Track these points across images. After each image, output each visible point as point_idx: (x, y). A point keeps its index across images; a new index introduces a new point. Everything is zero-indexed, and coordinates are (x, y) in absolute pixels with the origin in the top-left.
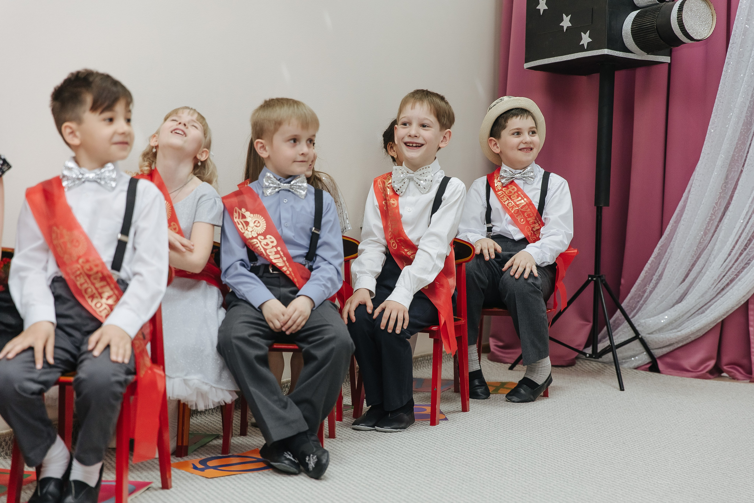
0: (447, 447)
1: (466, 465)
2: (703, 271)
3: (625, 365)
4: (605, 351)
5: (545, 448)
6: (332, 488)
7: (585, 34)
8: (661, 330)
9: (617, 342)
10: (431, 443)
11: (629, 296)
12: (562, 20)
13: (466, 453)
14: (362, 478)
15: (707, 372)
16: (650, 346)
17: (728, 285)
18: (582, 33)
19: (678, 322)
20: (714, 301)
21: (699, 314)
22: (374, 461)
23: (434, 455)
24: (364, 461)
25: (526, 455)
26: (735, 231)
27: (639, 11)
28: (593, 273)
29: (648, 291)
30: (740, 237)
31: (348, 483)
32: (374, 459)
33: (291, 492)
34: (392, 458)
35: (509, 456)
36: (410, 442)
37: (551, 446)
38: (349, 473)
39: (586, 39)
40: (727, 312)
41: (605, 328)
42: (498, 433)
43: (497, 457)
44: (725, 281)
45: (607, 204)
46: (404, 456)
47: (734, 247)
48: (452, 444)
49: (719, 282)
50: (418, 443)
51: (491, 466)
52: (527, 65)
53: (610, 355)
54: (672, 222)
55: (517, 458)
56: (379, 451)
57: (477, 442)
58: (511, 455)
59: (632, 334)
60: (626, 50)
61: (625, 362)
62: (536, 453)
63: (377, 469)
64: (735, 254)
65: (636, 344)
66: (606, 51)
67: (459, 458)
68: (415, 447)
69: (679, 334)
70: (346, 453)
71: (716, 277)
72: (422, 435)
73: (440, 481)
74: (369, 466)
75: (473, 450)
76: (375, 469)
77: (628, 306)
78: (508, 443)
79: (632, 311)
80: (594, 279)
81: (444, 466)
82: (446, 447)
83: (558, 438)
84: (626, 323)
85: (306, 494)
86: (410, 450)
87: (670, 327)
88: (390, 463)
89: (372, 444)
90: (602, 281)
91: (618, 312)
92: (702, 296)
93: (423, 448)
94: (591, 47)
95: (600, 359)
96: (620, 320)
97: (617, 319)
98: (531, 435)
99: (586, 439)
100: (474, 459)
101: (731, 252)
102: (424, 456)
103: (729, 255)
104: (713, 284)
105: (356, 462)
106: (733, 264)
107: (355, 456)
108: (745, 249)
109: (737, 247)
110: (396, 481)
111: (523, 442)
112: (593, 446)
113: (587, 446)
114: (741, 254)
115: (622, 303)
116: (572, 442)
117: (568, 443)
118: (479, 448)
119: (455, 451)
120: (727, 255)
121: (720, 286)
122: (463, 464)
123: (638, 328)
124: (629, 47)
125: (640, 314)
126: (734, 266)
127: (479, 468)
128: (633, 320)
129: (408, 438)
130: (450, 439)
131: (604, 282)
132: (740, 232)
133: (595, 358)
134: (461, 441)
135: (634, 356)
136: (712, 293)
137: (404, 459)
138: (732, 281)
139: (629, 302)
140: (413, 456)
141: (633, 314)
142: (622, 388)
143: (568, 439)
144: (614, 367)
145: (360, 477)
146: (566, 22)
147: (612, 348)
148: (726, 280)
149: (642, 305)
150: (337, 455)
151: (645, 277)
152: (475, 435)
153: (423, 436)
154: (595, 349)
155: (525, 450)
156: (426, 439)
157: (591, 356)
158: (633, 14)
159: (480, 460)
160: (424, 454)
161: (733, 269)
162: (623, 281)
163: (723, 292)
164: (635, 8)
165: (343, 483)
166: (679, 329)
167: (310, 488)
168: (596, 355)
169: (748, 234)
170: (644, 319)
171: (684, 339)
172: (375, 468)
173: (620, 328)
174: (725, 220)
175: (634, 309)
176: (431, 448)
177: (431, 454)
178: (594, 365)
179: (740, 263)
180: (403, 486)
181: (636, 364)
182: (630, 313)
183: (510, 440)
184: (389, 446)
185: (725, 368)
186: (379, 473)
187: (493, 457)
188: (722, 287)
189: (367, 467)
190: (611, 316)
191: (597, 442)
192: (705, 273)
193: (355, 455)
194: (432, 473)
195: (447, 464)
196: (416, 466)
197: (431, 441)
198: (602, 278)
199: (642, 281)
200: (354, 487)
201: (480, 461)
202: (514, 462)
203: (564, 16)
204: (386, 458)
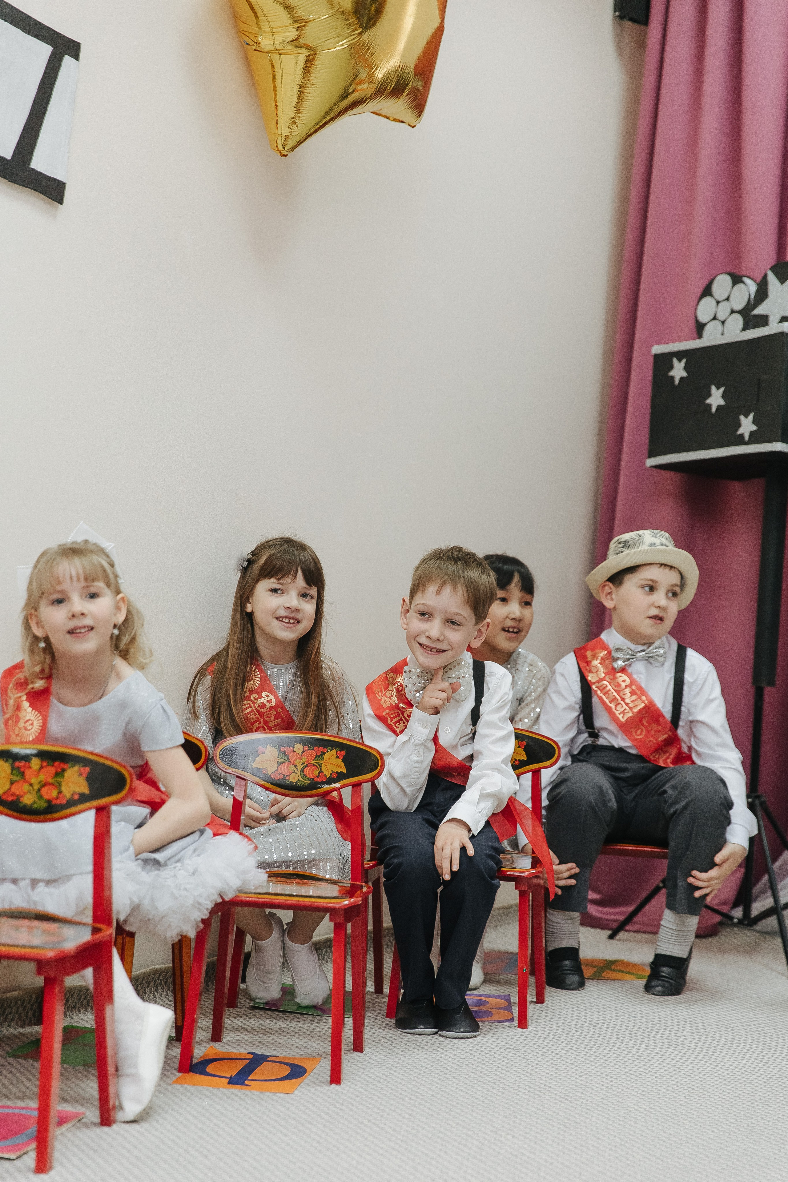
0: (532, 1068)
1: (566, 1099)
4: (765, 915)
5: (687, 1073)
7: (747, 417)
12: (711, 395)
13: (563, 1078)
18: (742, 416)
22: (419, 1088)
23: (513, 1081)
24: (404, 1088)
25: (659, 1084)
32: (418, 1085)
34: (447, 1084)
35: (632, 1086)
36: (472, 1057)
37: (696, 1070)
39: (747, 426)
41: (766, 877)
42: (610, 1047)
43: (614, 1088)
45: (772, 684)
46: (466, 1081)
48: (539, 1063)
50: (486, 1059)
51: (605, 1101)
53: (773, 921)
55: (646, 1090)
56: (425, 1072)
57: (578, 1061)
58: (635, 1085)
62: (674, 1083)
63: (426, 1102)
66: (779, 447)
67: (552, 1086)
68: (481, 1065)
70: (372, 1073)
74: (413, 1097)
75: (573, 1075)
76: (423, 1102)
78: (627, 1064)
81: (531, 1099)
82: (530, 1067)
83: (706, 1057)
88: (446, 1092)
89: (412, 1058)
90: (761, 805)
93: (494, 1067)
94: (755, 438)
95: (755, 928)
98: (663, 1050)
99: (751, 1062)
100: (577, 1088)
102: (497, 1082)
107: (389, 1079)
111: (651, 1063)
113: (753, 1072)
117: (723, 1067)
118: (583, 1071)
119: (545, 1074)
122: (560, 1097)
127: (587, 1105)
129: (468, 1051)
130: (535, 1054)
133: (746, 925)
134: (553, 1058)
137: (466, 1086)
143: (721, 1060)
146: (716, 399)
147: (776, 911)
150: (360, 1077)
153: (492, 1048)
154: (747, 911)
155: (656, 1077)
156: (498, 1052)
157: (741, 921)
159: (587, 1091)
160: (497, 1078)
168: (751, 921)
172: (422, 1099)
176: (507, 1069)
178: (747, 935)
183: (631, 1058)
184: (440, 1063)
186: (429, 1109)
187: (607, 1087)
189: (410, 1099)
193: (388, 1077)
194: (514, 1112)
195: (536, 1096)
196: (486, 1098)
197: (506, 1056)
201: (588, 1094)
202: (641, 1096)
203: (713, 388)
204: (438, 1083)
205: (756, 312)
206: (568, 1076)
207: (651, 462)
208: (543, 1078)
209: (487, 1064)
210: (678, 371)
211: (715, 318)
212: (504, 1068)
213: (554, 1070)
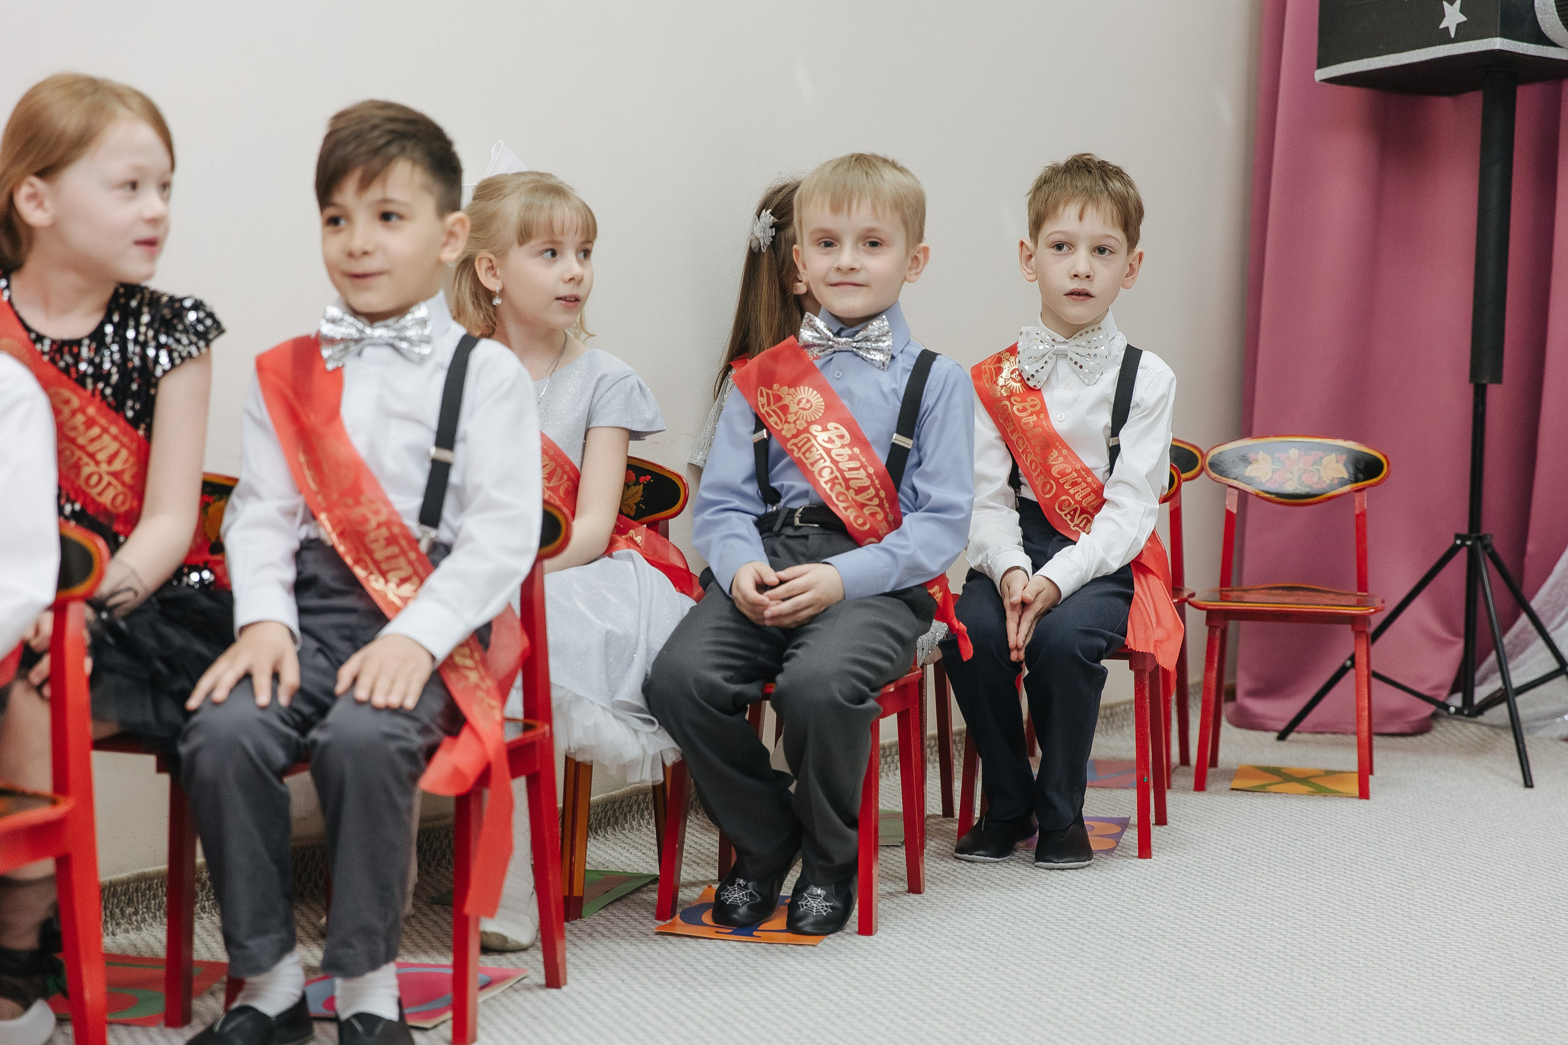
0: (1144, 907)
1: (1185, 946)
3: (1536, 735)
4: (1491, 701)
5: (1358, 910)
6: (892, 992)
7: (1452, 5)
9: (1517, 681)
10: (1109, 898)
11: (1551, 580)
13: (1185, 919)
14: (958, 972)
18: (1444, 3)
22: (984, 935)
23: (1114, 924)
24: (964, 935)
25: (1317, 925)
28: (1465, 531)
31: (926, 982)
32: (984, 931)
33: (804, 998)
34: (1024, 929)
35: (1280, 928)
36: (1063, 894)
37: (1372, 906)
38: (929, 960)
39: (1453, 17)
41: (1493, 655)
42: (1257, 878)
43: (1253, 930)
45: (1498, 379)
46: (1050, 925)
48: (1154, 901)
50: (1082, 897)
51: (1239, 948)
52: (1321, 74)
53: (1502, 709)
55: (1297, 932)
56: (995, 914)
57: (1209, 898)
58: (1283, 926)
59: (1552, 665)
60: (1543, 39)
61: (1536, 729)
62: (1339, 922)
63: (991, 952)
66: (1498, 43)
67: (1169, 930)
68: (1074, 905)
72: (1090, 879)
73: (1128, 981)
74: (973, 946)
75: (1200, 915)
76: (987, 953)
77: (1546, 603)
78: (1277, 899)
80: (1469, 543)
81: (1137, 946)
82: (1142, 906)
83: (1389, 890)
84: (1540, 642)
85: (837, 1005)
86: (1062, 912)
88: (1020, 939)
89: (980, 898)
90: (1485, 547)
91: (1524, 619)
93: (1092, 908)
94: (1464, 33)
95: (1480, 718)
96: (1529, 634)
97: (1523, 630)
98: (1329, 881)
99: (1450, 894)
100: (1202, 932)
102: (1093, 926)
105: (946, 936)
107: (944, 924)
110: (1030, 979)
111: (1310, 897)
112: (1465, 908)
113: (1452, 908)
115: (1531, 599)
116: (1418, 900)
118: (1213, 910)
119: (1160, 914)
122: (1178, 943)
124: (1549, 34)
127: (1212, 952)
128: (1555, 636)
129: (1058, 887)
130: (1151, 889)
131: (1489, 550)
133: (1468, 716)
134: (1175, 894)
137: (1050, 931)
139: (1549, 594)
140: (1069, 925)
141: (1558, 620)
142: (1528, 783)
143: (1410, 892)
145: (953, 968)
147: (1506, 695)
152: (1206, 881)
153: (1092, 882)
154: (1468, 696)
155: (1314, 916)
156: (1099, 888)
157: (1459, 711)
159: (1215, 935)
160: (1094, 920)
165: (916, 980)
167: (845, 991)
168: (1472, 711)
172: (987, 950)
173: (1528, 652)
175: (1558, 613)
176: (1108, 909)
177: (1107, 920)
178: (1469, 730)
180: (1046, 991)
181: (1565, 731)
182: (1552, 618)
183: (1283, 892)
184: (1017, 903)
186: (994, 960)
187: (1244, 930)
189: (970, 948)
190: (1506, 629)
191: (1473, 900)
193: (943, 921)
194: (1111, 963)
195: (1144, 943)
196: (1074, 946)
197: (1110, 892)
198: (1486, 542)
200: (939, 991)
201: (1216, 939)
202: (1289, 941)
204: (1011, 929)
206: (1192, 916)
208: (1158, 919)
209: (1083, 903)
212: (1105, 907)
213: (1173, 909)
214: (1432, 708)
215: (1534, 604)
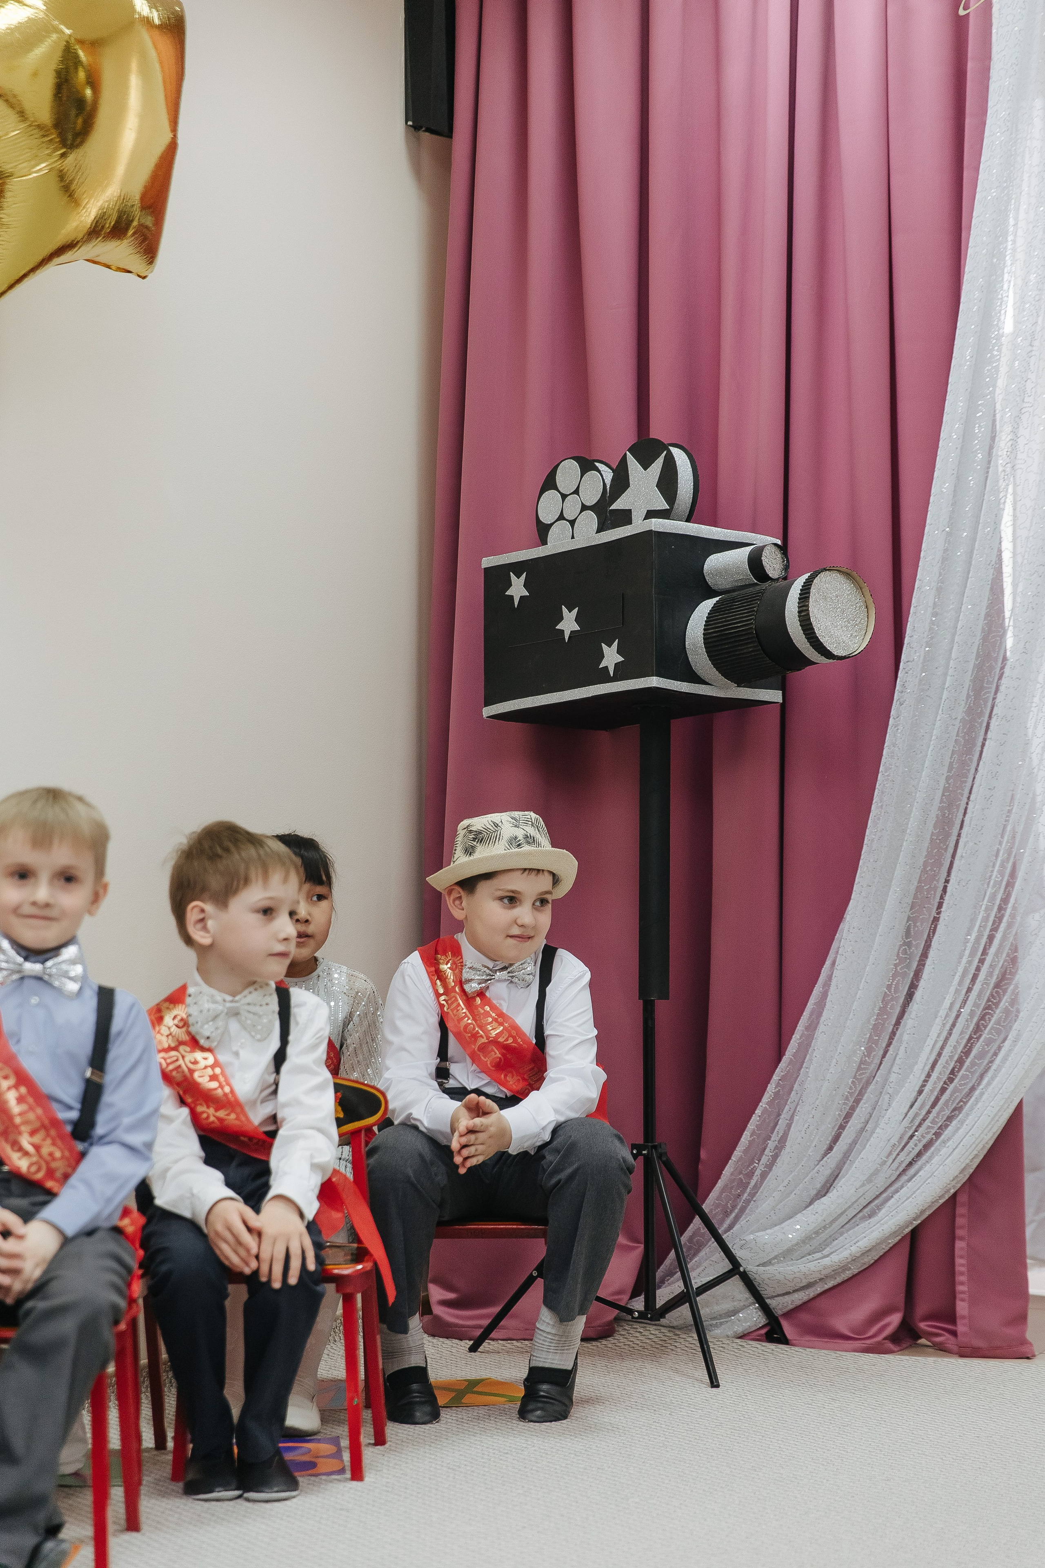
2: (869, 1126)
3: (718, 1331)
4: (674, 1303)
7: (610, 646)
8: (788, 1254)
9: (697, 1282)
11: (720, 1184)
12: (561, 618)
15: (885, 1339)
16: (766, 1291)
17: (919, 1155)
18: (603, 645)
19: (823, 1236)
20: (892, 1189)
21: (864, 1218)
26: (930, 1042)
27: (717, 599)
28: (640, 1141)
29: (758, 1173)
30: (939, 1055)
39: (611, 657)
40: (923, 1212)
41: (672, 1254)
44: (914, 1147)
45: (665, 996)
47: (929, 1076)
49: (903, 1149)
53: (684, 1310)
54: (800, 1027)
59: (726, 1266)
60: (694, 678)
61: (716, 1326)
64: (932, 1091)
65: (735, 1285)
66: (654, 682)
69: (826, 1261)
71: (894, 1140)
77: (717, 1206)
79: (727, 1214)
80: (645, 1152)
84: (712, 1243)
87: (807, 1248)
90: (660, 1157)
91: (697, 1220)
92: (869, 1180)
94: (623, 672)
95: (663, 1321)
96: (703, 1235)
97: (696, 1233)
101: (923, 1086)
103: (920, 1092)
104: (890, 1154)
106: (929, 1112)
108: (951, 1080)
109: (934, 1075)
114: (943, 1090)
115: (704, 1202)
120: (915, 1094)
121: (905, 1158)
123: (738, 1253)
124: (700, 672)
125: (742, 1222)
126: (931, 1116)
128: (727, 1237)
131: (664, 1159)
132: (940, 1044)
133: (650, 1319)
135: (735, 1312)
136: (888, 1173)
138: (927, 1147)
139: (719, 1198)
141: (728, 1221)
142: (715, 1383)
144: (695, 1336)
146: (569, 623)
148: (916, 1145)
149: (748, 1202)
151: (751, 1143)
154: (650, 1300)
157: (644, 1315)
158: (706, 606)
161: (928, 1123)
162: (703, 1154)
163: (912, 1171)
164: (710, 593)
166: (825, 1252)
168: (654, 1313)
169: (955, 1047)
170: (751, 1233)
171: (836, 1272)
173: (702, 1254)
174: (909, 1021)
175: (731, 1212)
178: (651, 1332)
179: (942, 1110)
181: (740, 1329)
182: (722, 1221)
185: (923, 1325)
188: (909, 1159)
190: (682, 1230)
192: (873, 1132)
198: (660, 1150)
199: (746, 1151)
203: (564, 610)
205: (614, 507)
207: (488, 711)
210: (517, 589)
211: (561, 517)
214: (615, 1313)
215: (706, 1207)
